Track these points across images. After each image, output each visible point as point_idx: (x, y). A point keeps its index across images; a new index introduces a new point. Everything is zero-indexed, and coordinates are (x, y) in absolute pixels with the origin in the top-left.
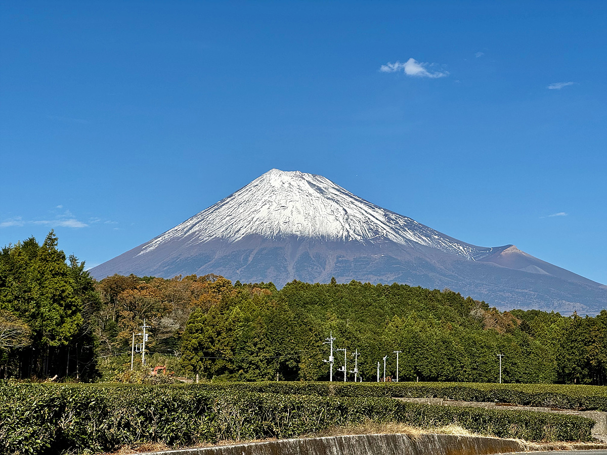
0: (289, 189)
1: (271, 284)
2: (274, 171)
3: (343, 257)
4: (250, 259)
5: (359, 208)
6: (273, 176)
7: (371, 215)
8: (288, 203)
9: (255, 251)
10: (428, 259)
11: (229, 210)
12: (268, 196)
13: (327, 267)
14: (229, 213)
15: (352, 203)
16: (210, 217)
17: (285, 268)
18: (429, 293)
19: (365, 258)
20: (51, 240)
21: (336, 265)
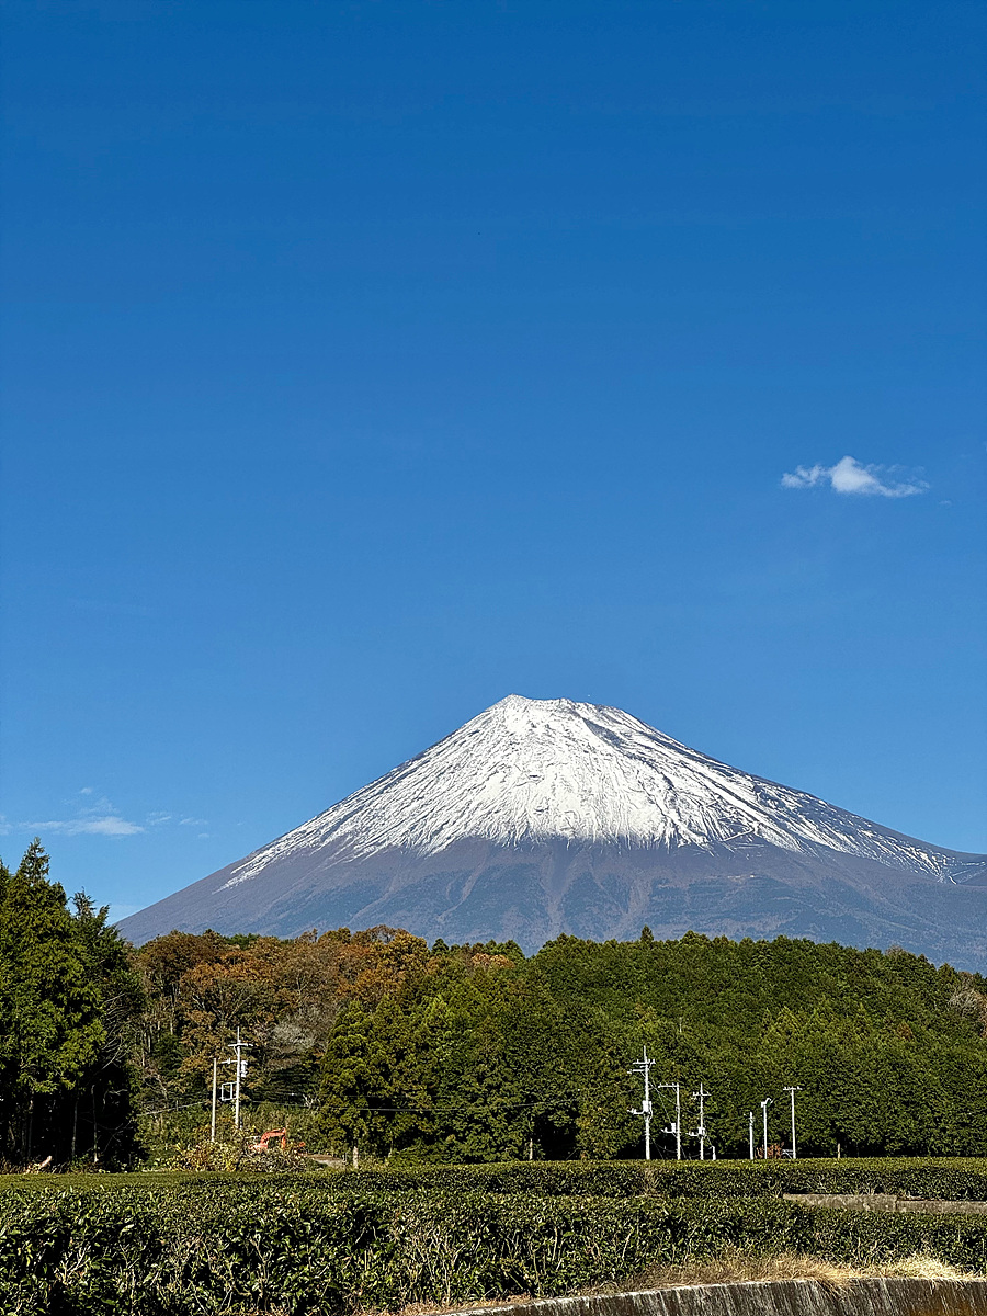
0: (547, 738)
1: (510, 945)
2: (513, 700)
3: (667, 881)
4: (466, 891)
5: (698, 776)
6: (510, 711)
7: (725, 789)
8: (544, 768)
9: (476, 875)
10: (853, 885)
11: (417, 787)
12: (502, 753)
13: (632, 904)
14: (418, 793)
15: (684, 765)
16: (376, 802)
17: (541, 908)
18: (858, 957)
19: (712, 882)
20: (34, 862)
21: (651, 901)
